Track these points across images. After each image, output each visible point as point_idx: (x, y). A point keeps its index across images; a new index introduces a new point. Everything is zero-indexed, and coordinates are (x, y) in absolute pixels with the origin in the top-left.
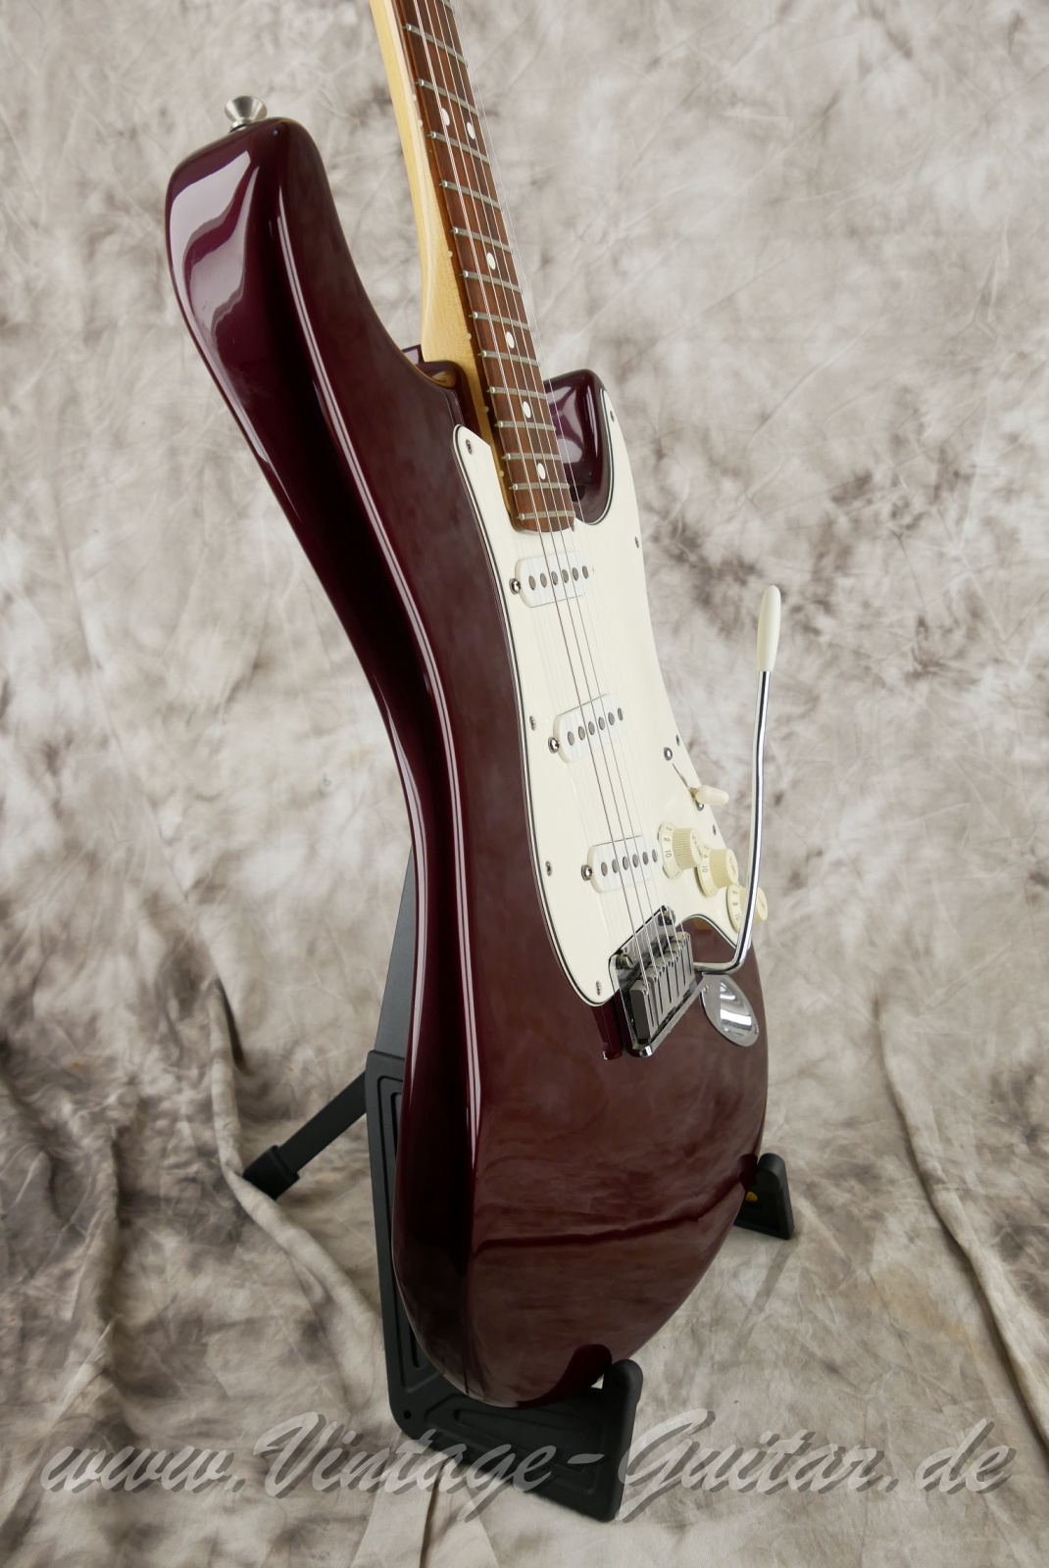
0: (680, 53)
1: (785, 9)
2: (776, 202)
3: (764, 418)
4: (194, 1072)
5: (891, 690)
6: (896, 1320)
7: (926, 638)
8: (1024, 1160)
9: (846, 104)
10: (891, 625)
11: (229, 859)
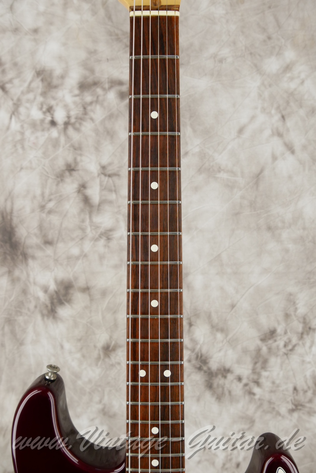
0: (197, 150)
2: (237, 214)
3: (233, 306)
5: (283, 417)
7: (297, 395)
9: (266, 173)
10: (283, 391)
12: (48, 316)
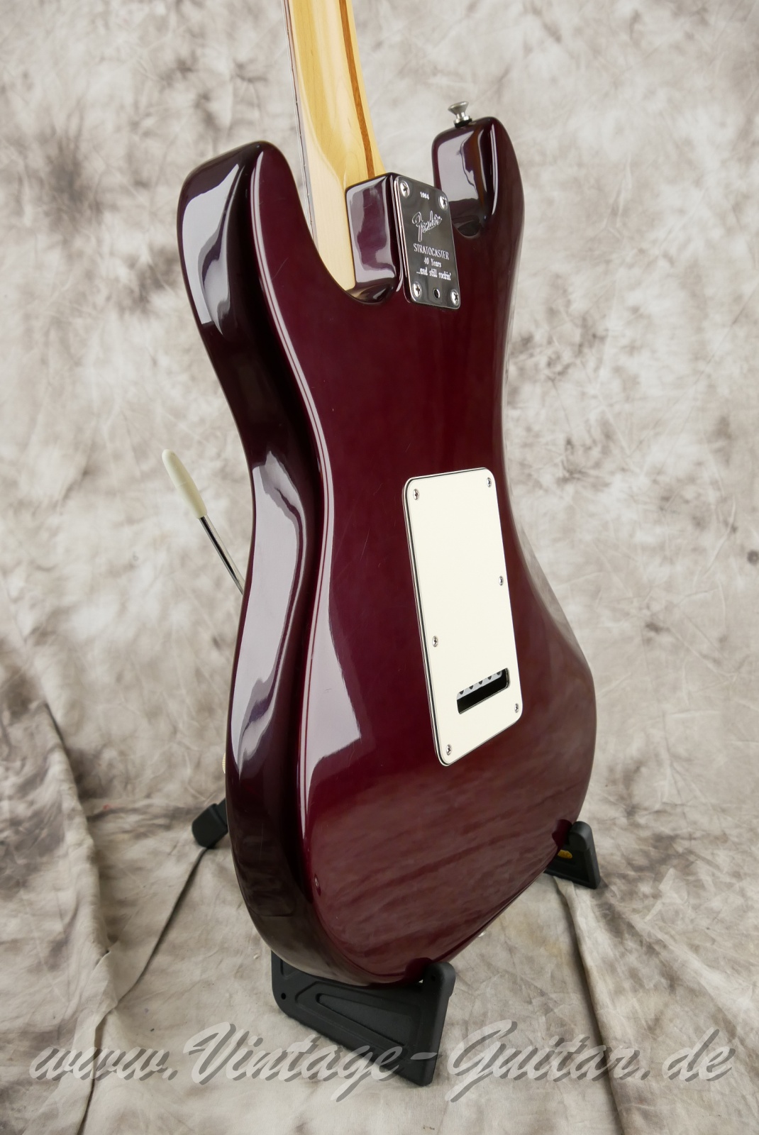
0: (397, 38)
1: (472, 8)
4: (18, 764)
5: (547, 491)
6: (509, 939)
7: (572, 453)
8: (622, 829)
9: (514, 74)
10: (547, 444)
11: (58, 614)
12: (132, 310)
